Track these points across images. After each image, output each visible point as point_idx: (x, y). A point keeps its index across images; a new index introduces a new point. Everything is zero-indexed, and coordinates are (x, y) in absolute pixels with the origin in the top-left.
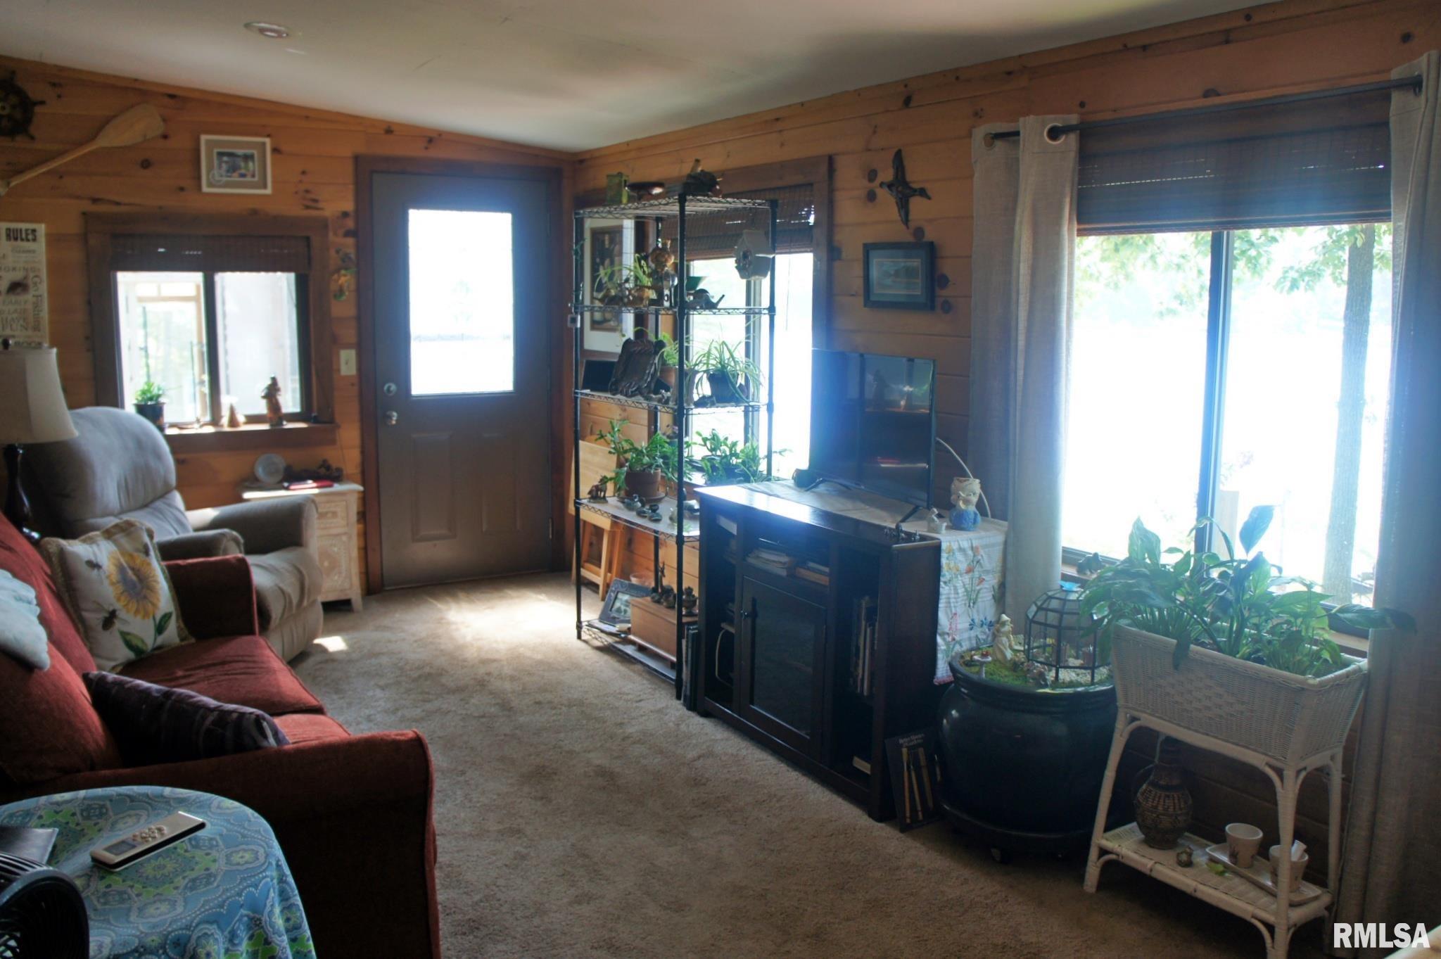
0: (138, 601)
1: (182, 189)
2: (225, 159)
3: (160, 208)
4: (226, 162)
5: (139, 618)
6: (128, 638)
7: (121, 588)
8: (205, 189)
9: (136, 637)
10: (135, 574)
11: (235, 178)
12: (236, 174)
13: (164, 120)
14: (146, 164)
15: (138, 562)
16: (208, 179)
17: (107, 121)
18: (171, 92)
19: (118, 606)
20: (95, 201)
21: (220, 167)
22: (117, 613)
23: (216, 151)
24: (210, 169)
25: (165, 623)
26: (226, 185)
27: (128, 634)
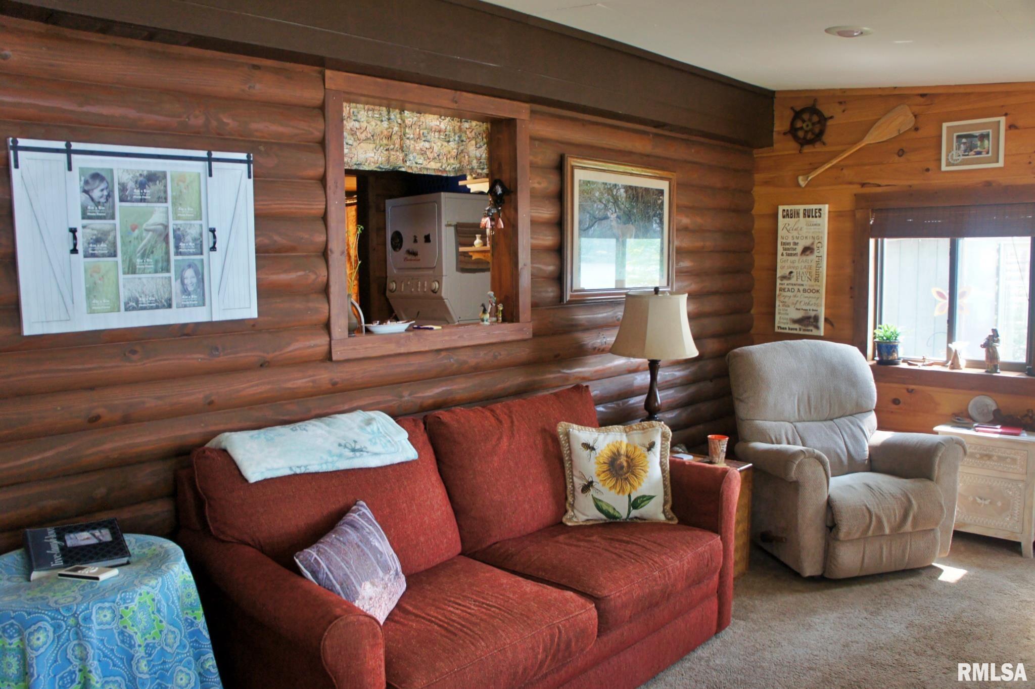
0: (617, 480)
1: (928, 170)
2: (964, 140)
3: (910, 186)
4: (964, 143)
5: (613, 491)
6: (599, 503)
7: (606, 467)
8: (944, 168)
9: (608, 505)
10: (627, 461)
11: (972, 155)
12: (972, 153)
13: (915, 116)
14: (901, 153)
15: (637, 453)
16: (947, 159)
17: (874, 123)
18: (921, 92)
19: (595, 479)
20: (863, 185)
21: (958, 148)
22: (594, 484)
23: (955, 135)
24: (949, 150)
25: (643, 502)
26: (963, 163)
27: (600, 500)
